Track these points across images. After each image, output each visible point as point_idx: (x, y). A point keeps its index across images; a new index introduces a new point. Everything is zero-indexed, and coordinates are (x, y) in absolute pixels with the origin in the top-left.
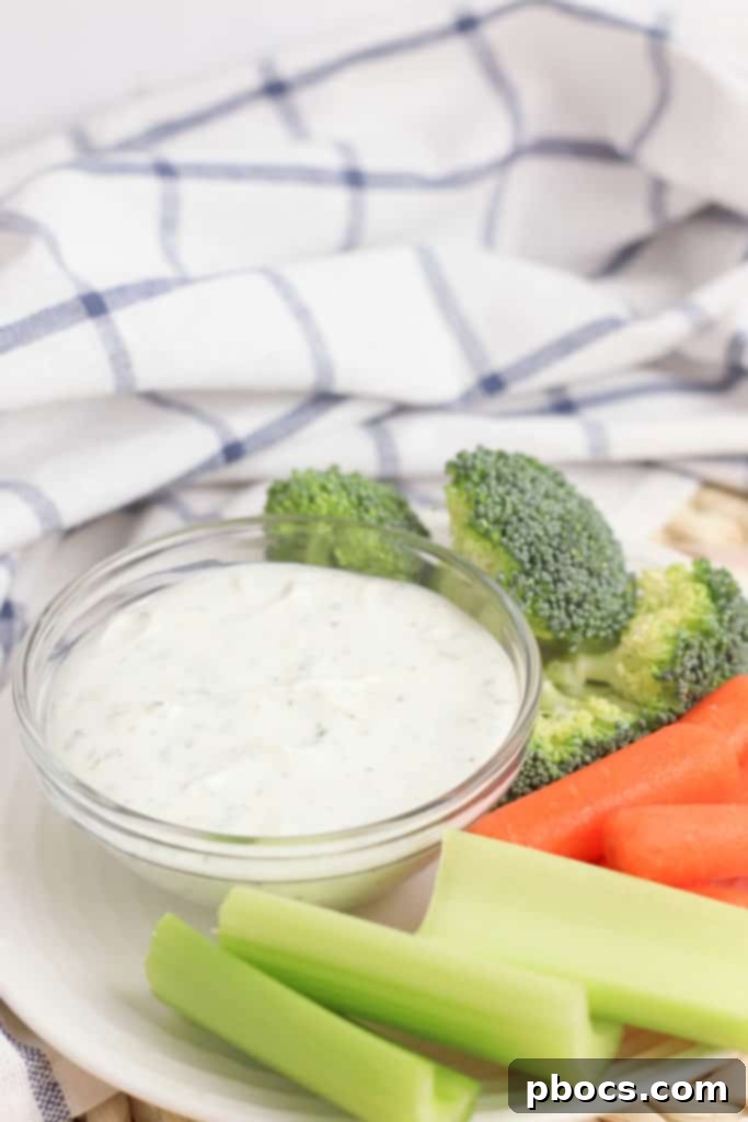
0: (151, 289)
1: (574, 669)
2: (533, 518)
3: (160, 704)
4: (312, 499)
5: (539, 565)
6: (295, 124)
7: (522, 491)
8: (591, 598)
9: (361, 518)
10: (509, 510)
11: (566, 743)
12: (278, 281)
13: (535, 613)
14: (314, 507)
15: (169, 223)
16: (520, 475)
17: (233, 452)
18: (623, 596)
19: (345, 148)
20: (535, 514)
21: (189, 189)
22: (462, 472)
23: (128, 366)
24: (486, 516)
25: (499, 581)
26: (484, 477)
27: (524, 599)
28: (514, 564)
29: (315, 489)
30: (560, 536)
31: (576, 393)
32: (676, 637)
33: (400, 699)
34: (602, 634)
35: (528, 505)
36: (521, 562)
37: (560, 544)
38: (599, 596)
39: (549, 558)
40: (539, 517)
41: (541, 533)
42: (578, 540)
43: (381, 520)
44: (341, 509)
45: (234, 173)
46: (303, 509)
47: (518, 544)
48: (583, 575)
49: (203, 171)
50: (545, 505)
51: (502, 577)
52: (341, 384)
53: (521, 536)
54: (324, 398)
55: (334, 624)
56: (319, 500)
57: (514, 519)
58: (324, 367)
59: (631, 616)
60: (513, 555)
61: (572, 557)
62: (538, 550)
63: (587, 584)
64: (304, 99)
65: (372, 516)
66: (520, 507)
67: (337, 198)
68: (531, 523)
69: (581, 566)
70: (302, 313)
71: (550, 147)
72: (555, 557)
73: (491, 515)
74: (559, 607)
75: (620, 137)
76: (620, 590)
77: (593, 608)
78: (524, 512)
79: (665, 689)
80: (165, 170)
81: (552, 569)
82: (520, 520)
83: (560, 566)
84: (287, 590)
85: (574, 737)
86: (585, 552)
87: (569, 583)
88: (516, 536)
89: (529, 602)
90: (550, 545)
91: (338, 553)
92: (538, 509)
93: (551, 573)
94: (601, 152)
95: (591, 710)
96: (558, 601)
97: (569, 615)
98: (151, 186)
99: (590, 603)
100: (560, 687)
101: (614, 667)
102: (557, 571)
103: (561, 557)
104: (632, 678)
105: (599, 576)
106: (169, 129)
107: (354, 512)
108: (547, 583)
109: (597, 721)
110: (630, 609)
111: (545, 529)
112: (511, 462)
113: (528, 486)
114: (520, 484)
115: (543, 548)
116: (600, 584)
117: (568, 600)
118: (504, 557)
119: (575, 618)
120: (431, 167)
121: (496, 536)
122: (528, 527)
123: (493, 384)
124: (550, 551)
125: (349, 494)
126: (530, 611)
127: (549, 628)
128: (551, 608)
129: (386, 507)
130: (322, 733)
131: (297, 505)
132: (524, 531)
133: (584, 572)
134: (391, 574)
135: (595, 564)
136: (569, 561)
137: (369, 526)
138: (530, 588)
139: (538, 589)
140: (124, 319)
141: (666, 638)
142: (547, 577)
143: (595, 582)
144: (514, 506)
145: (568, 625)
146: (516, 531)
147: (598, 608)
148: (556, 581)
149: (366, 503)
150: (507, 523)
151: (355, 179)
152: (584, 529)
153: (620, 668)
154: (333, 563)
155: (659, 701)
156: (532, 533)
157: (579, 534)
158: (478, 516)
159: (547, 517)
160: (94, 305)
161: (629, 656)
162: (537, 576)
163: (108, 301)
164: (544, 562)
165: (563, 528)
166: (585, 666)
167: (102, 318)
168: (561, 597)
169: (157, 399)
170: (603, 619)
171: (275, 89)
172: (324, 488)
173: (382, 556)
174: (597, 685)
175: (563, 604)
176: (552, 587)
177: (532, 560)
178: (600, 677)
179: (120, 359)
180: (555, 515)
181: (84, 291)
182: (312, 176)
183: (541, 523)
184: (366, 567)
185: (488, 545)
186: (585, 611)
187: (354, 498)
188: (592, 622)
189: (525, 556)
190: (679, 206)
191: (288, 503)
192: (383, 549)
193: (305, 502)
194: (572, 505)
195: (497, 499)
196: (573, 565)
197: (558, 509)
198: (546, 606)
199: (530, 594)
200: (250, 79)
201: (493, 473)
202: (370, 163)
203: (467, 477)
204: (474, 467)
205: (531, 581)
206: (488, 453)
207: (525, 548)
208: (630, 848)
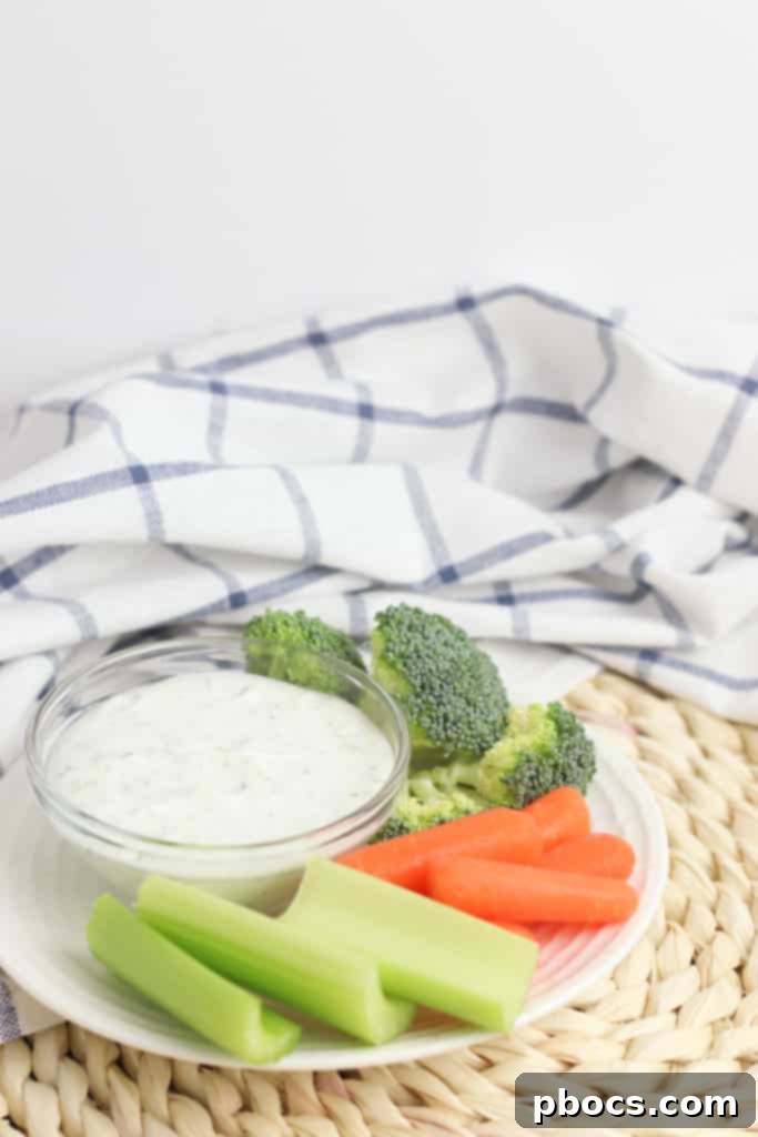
0: (184, 469)
1: (449, 774)
2: (429, 657)
3: (129, 754)
4: (275, 630)
5: (428, 691)
6: (331, 367)
7: (426, 638)
8: (465, 719)
9: (308, 647)
10: (412, 648)
11: (430, 821)
12: (285, 476)
13: (419, 724)
14: (275, 635)
15: (215, 428)
16: (427, 626)
17: (238, 600)
18: (494, 723)
19: (361, 387)
20: (431, 653)
21: (234, 404)
22: (384, 619)
23: (159, 522)
24: (393, 651)
25: (394, 697)
26: (400, 623)
27: (412, 714)
28: (410, 688)
29: (279, 623)
30: (448, 672)
31: (516, 590)
32: (521, 754)
33: (306, 772)
34: (470, 747)
35: (428, 647)
36: (414, 686)
37: (447, 678)
38: (472, 719)
39: (437, 686)
40: (435, 658)
41: (434, 668)
42: (461, 678)
43: (323, 650)
44: (295, 638)
45: (270, 396)
46: (268, 636)
47: (414, 673)
48: (462, 703)
49: (246, 392)
50: (441, 649)
51: (398, 695)
52: (327, 559)
53: (417, 667)
54: (317, 570)
55: (273, 717)
56: (280, 631)
57: (414, 655)
58: (313, 544)
59: (497, 739)
60: (409, 681)
61: (455, 688)
62: (428, 679)
63: (464, 710)
64: (339, 349)
65: (316, 648)
66: (421, 647)
67: (350, 425)
68: (427, 660)
69: (461, 695)
70: (301, 502)
71: (528, 406)
72: (441, 687)
73: (397, 650)
74: (438, 724)
75: (579, 401)
76: (491, 719)
77: (465, 728)
78: (424, 653)
79: (510, 791)
80: (218, 388)
81: (437, 693)
82: (419, 657)
83: (443, 693)
84: (244, 690)
85: (434, 816)
86: (466, 685)
87: (449, 707)
88: (413, 667)
89: (415, 716)
90: (439, 678)
91: (290, 671)
92: (435, 652)
93: (436, 697)
94: (567, 413)
95: (453, 800)
96: (438, 718)
97: (445, 729)
98: (205, 399)
99: (464, 723)
100: (438, 786)
101: (477, 774)
102: (440, 696)
103: (445, 687)
104: (488, 782)
105: (475, 706)
106: (235, 362)
107: (304, 642)
108: (431, 704)
109: (456, 809)
110: (498, 735)
111: (437, 667)
112: (423, 617)
113: (433, 635)
114: (426, 633)
115: (433, 679)
116: (475, 711)
117: (446, 718)
118: (403, 682)
119: (449, 733)
120: (428, 409)
121: (400, 666)
122: (424, 663)
123: (448, 575)
124: (438, 682)
125: (303, 629)
126: (415, 723)
127: (429, 737)
128: (432, 722)
129: (329, 642)
130: (244, 786)
131: (264, 634)
132: (420, 665)
133: (463, 700)
134: (325, 689)
135: (472, 696)
136: (452, 691)
137: (313, 653)
138: (417, 705)
139: (424, 707)
140: (161, 488)
141: (514, 754)
142: (431, 699)
143: (470, 710)
144: (416, 646)
145: (443, 736)
146: (415, 663)
147: (470, 728)
148: (439, 704)
149: (315, 637)
150: (409, 657)
151: (366, 411)
152: (469, 670)
153: (480, 773)
154: (286, 678)
155: (504, 799)
156: (427, 667)
157: (463, 673)
158: (388, 650)
159: (441, 658)
160: (139, 475)
161: (490, 767)
162: (424, 697)
163: (151, 473)
164: (432, 689)
165: (452, 667)
166: (458, 771)
167: (144, 485)
168: (440, 714)
169: (182, 551)
170: (472, 736)
171: (317, 339)
172: (286, 623)
173: (320, 676)
174: (465, 787)
175: (441, 720)
176: (435, 707)
177: (423, 687)
178: (469, 782)
179: (154, 517)
180: (448, 658)
181: (133, 464)
182: (332, 406)
183: (435, 662)
184: (307, 683)
185: (394, 673)
186: (458, 728)
187: (306, 633)
188: (463, 737)
189: (418, 682)
190: (617, 459)
191: (258, 631)
192: (321, 671)
193: (270, 631)
194: (466, 654)
195: (404, 640)
196: (454, 694)
197: (452, 653)
198: (428, 720)
199: (416, 710)
200: (301, 330)
201: (407, 622)
202: (379, 400)
203: (387, 623)
204: (393, 617)
205: (419, 701)
206: (407, 609)
207: (419, 677)
208: (441, 882)
